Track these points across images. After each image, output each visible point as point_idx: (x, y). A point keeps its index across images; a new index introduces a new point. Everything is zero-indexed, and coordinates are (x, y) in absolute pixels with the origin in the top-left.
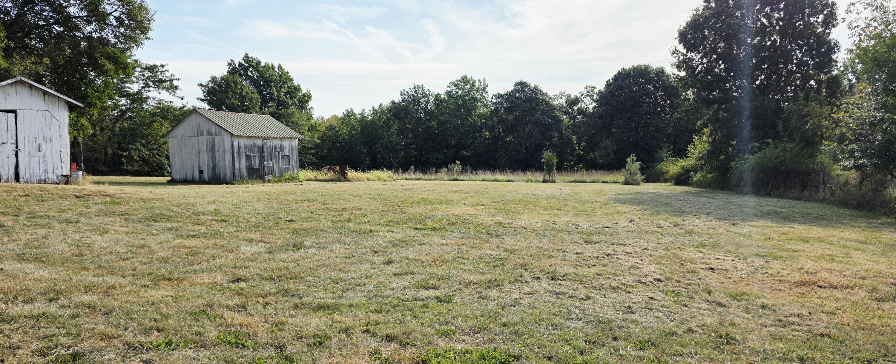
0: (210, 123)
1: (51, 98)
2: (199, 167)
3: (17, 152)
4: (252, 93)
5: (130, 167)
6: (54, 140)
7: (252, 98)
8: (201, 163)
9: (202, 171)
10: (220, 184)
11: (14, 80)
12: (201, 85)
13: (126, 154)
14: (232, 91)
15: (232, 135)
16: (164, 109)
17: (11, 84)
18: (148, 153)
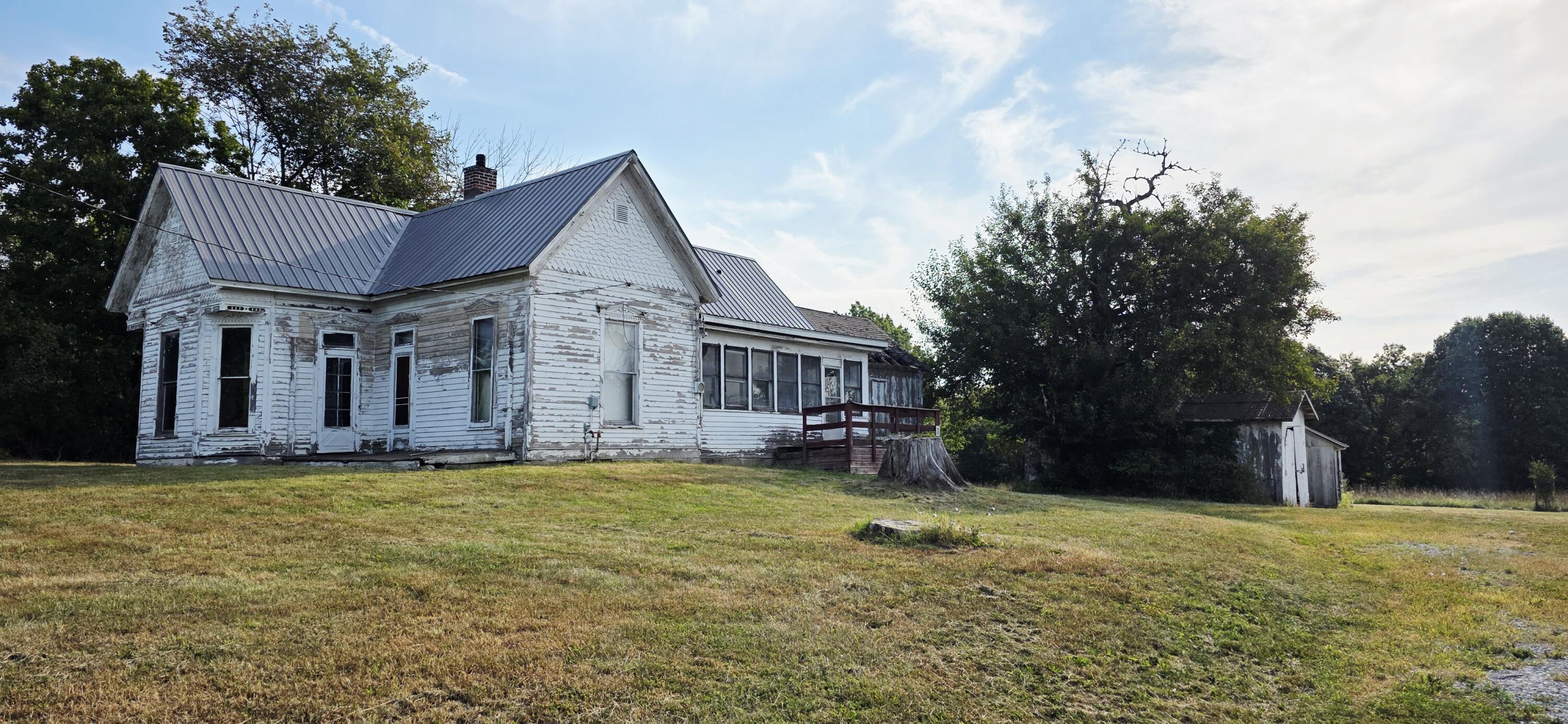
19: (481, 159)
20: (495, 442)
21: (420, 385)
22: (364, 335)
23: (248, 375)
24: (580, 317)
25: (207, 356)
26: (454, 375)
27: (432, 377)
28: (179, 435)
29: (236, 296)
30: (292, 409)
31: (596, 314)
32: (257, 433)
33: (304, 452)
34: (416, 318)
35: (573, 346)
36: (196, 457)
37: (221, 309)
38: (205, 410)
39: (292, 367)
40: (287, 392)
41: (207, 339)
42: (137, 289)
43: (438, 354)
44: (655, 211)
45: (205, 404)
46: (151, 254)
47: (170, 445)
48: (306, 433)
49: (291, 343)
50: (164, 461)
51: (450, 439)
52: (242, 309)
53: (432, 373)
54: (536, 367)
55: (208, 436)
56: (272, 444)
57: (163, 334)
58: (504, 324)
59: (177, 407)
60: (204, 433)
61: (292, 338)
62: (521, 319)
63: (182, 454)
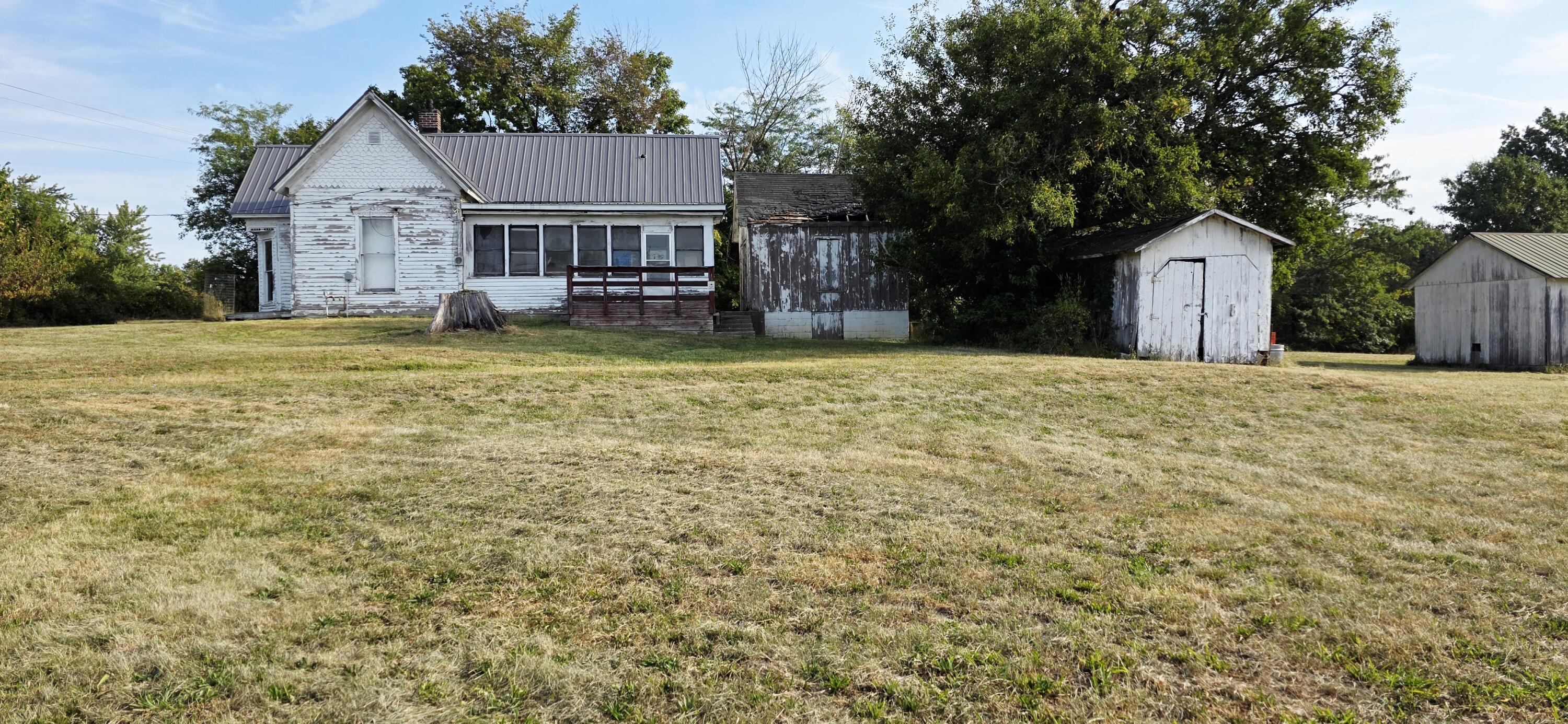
0: (1500, 256)
1: (1250, 235)
2: (1473, 338)
3: (1202, 317)
4: (1556, 186)
5: (1313, 336)
6: (1250, 299)
7: (1555, 195)
8: (1477, 329)
9: (1479, 345)
10: (1518, 370)
11: (1207, 215)
12: (1447, 182)
13: (1308, 313)
14: (1512, 188)
15: (1548, 277)
16: (1377, 234)
17: (1202, 221)
18: (1344, 311)
24: (335, 218)
31: (350, 214)
35: (329, 238)
54: (298, 255)
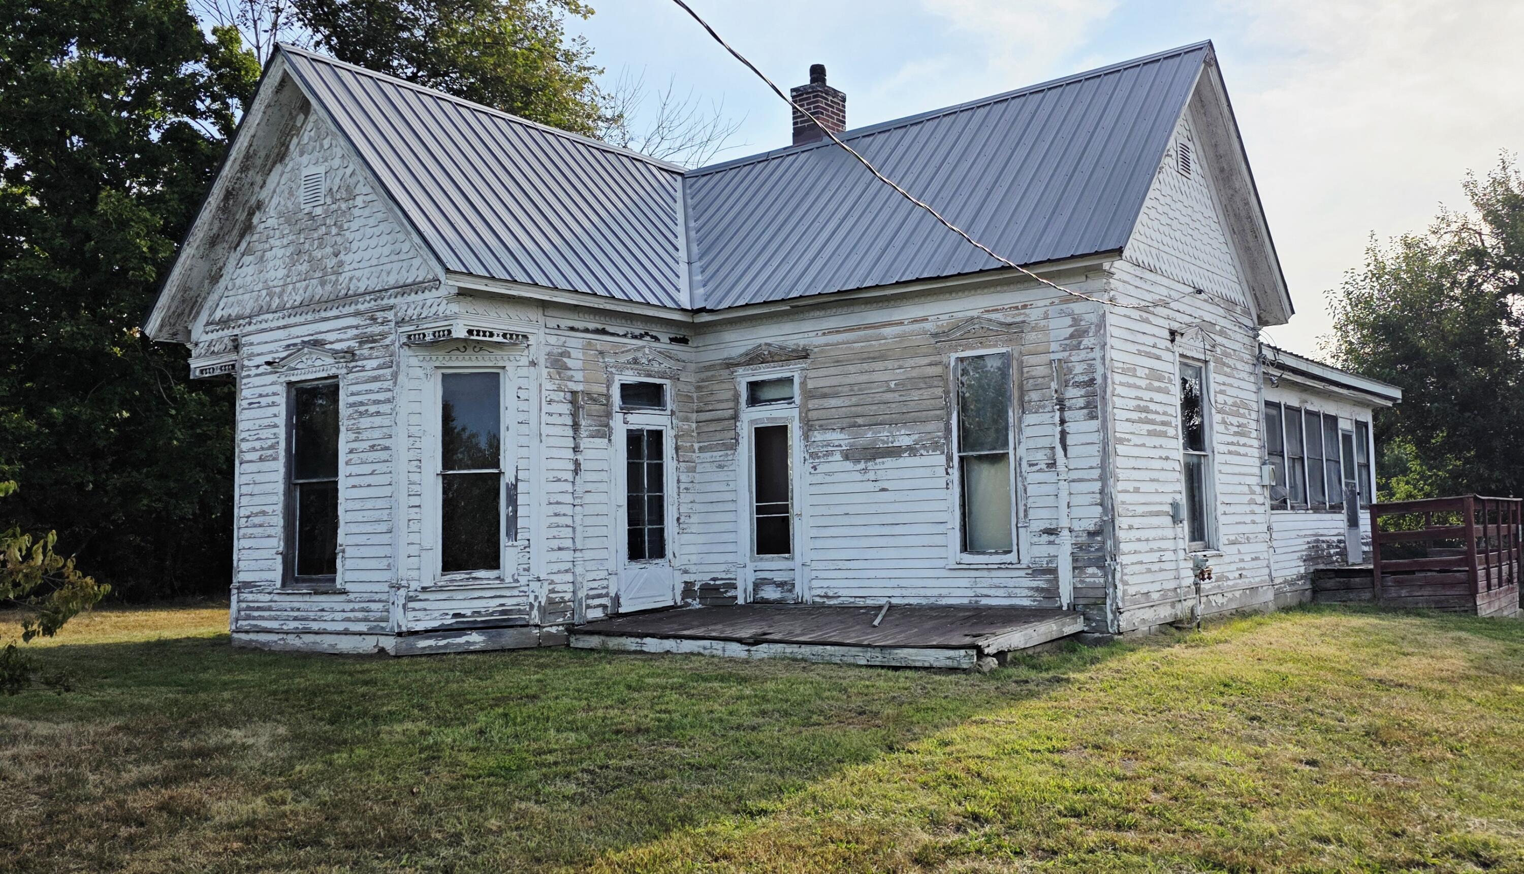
19: (818, 72)
20: (1026, 592)
21: (819, 479)
22: (680, 386)
23: (497, 466)
24: (1154, 351)
25: (413, 430)
26: (906, 461)
27: (849, 465)
28: (348, 587)
29: (480, 307)
30: (579, 529)
31: (1169, 344)
32: (523, 580)
33: (598, 614)
34: (803, 354)
35: (1152, 406)
36: (400, 634)
37: (454, 335)
38: (414, 538)
39: (576, 449)
40: (568, 498)
41: (413, 395)
42: (214, 297)
43: (860, 421)
44: (1219, 157)
45: (414, 526)
46: (248, 228)
47: (324, 605)
48: (603, 574)
49: (574, 402)
50: (308, 638)
51: (903, 583)
52: (491, 335)
53: (846, 457)
54: (1120, 449)
55: (424, 589)
56: (551, 602)
57: (290, 384)
58: (1037, 367)
59: (341, 532)
60: (414, 585)
61: (574, 393)
62: (1083, 354)
63: (362, 627)
